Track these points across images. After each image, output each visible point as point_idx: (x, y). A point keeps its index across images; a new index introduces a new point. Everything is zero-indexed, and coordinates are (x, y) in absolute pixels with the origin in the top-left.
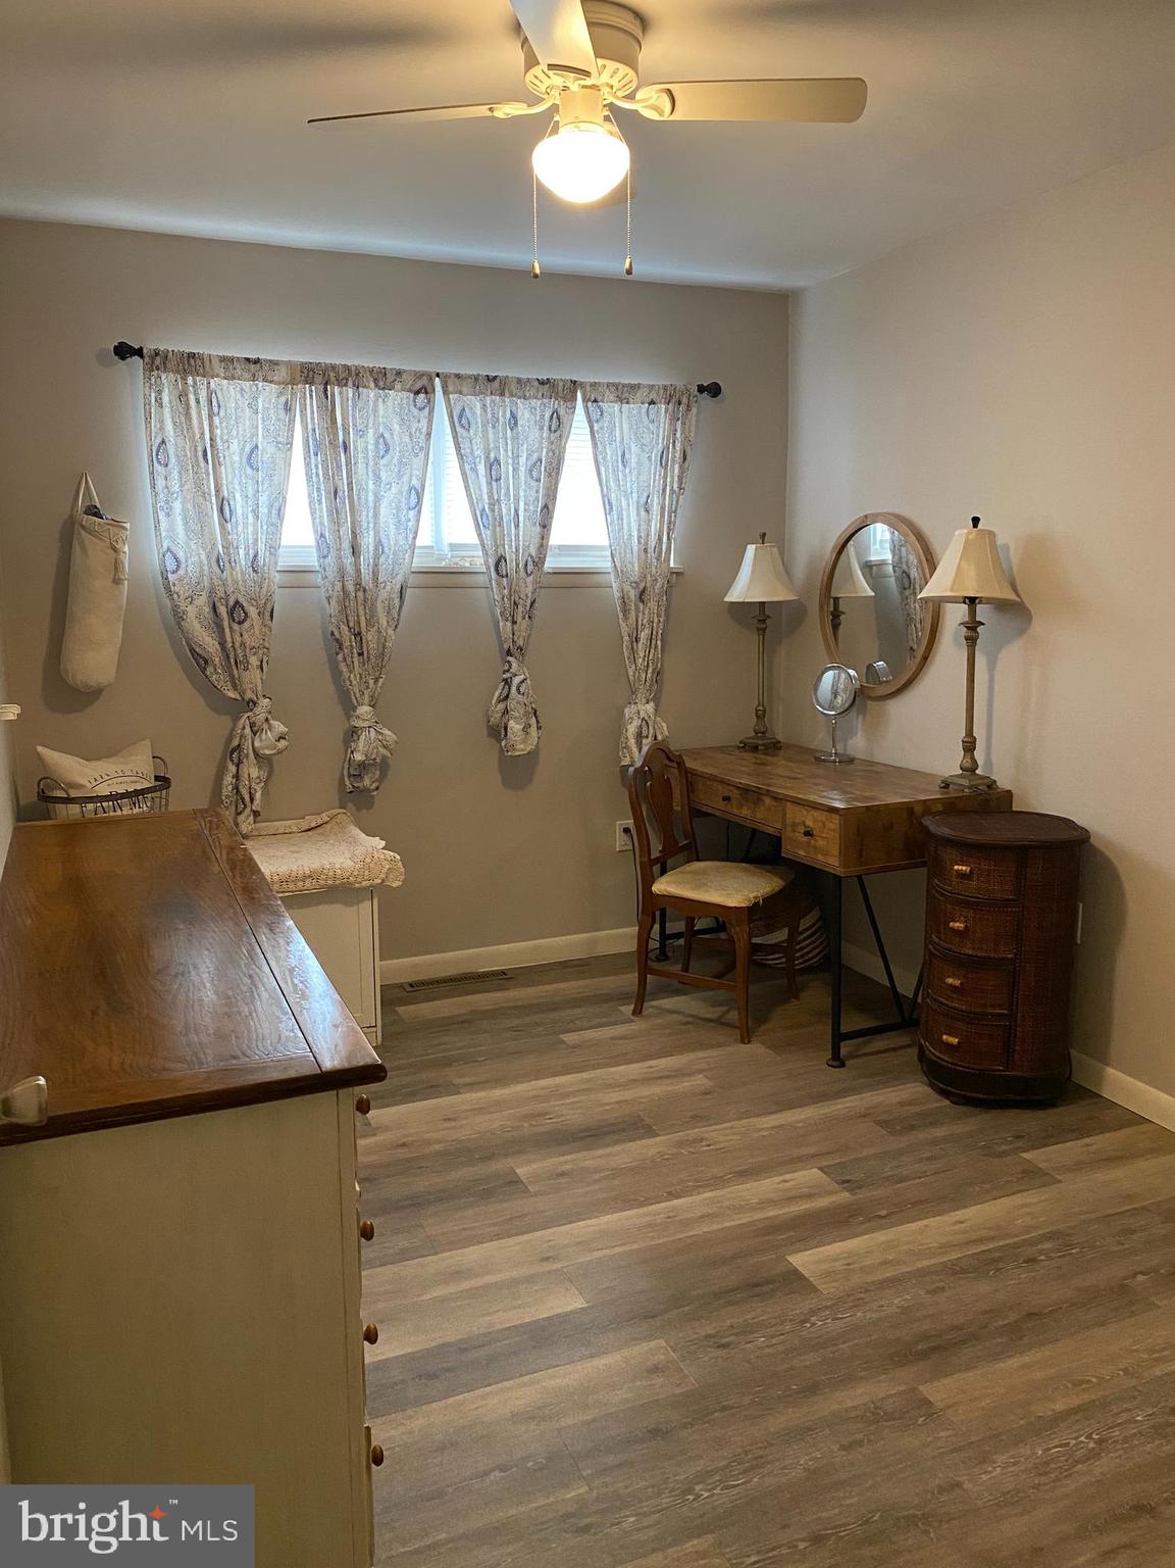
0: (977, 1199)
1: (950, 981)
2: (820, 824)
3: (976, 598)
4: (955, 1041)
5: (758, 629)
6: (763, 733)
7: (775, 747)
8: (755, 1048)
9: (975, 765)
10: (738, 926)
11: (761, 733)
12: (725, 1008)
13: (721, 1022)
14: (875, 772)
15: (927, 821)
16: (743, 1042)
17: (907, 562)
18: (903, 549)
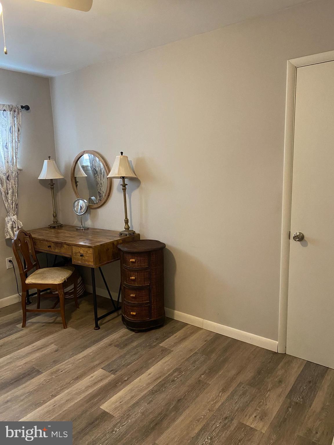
0: (152, 364)
1: (132, 295)
2: (86, 252)
3: (124, 177)
4: (135, 313)
5: (51, 188)
6: (57, 222)
7: (61, 226)
8: (69, 329)
9: (129, 227)
10: (59, 290)
11: (56, 222)
12: (56, 317)
13: (55, 323)
14: (96, 232)
15: (120, 247)
16: (65, 328)
17: (95, 166)
18: (93, 162)
